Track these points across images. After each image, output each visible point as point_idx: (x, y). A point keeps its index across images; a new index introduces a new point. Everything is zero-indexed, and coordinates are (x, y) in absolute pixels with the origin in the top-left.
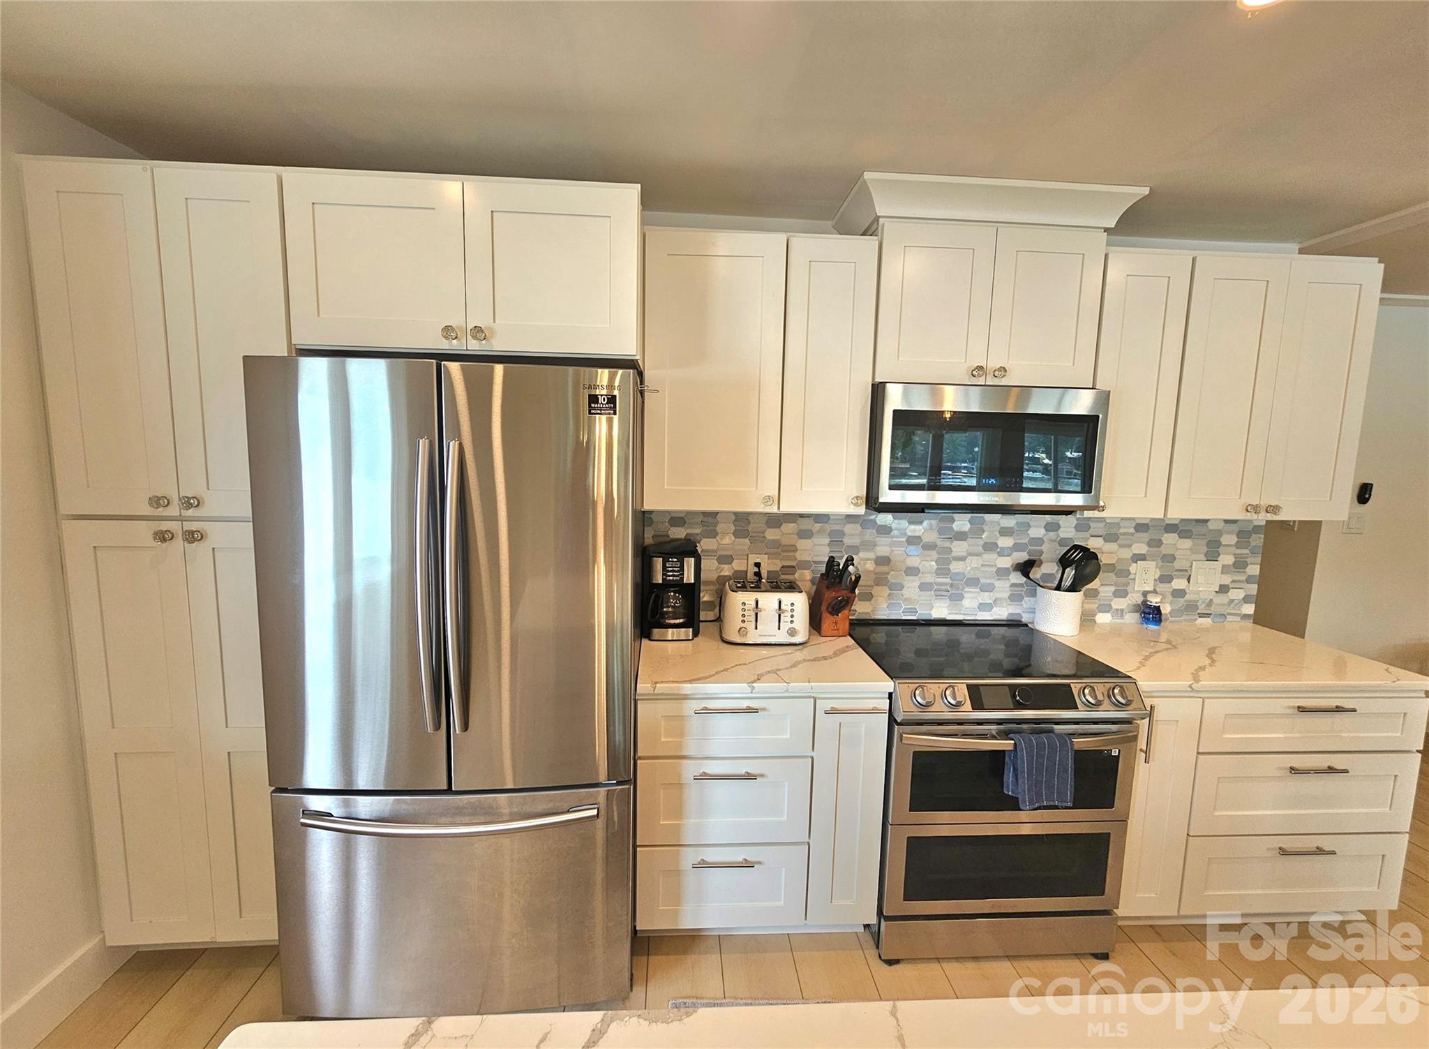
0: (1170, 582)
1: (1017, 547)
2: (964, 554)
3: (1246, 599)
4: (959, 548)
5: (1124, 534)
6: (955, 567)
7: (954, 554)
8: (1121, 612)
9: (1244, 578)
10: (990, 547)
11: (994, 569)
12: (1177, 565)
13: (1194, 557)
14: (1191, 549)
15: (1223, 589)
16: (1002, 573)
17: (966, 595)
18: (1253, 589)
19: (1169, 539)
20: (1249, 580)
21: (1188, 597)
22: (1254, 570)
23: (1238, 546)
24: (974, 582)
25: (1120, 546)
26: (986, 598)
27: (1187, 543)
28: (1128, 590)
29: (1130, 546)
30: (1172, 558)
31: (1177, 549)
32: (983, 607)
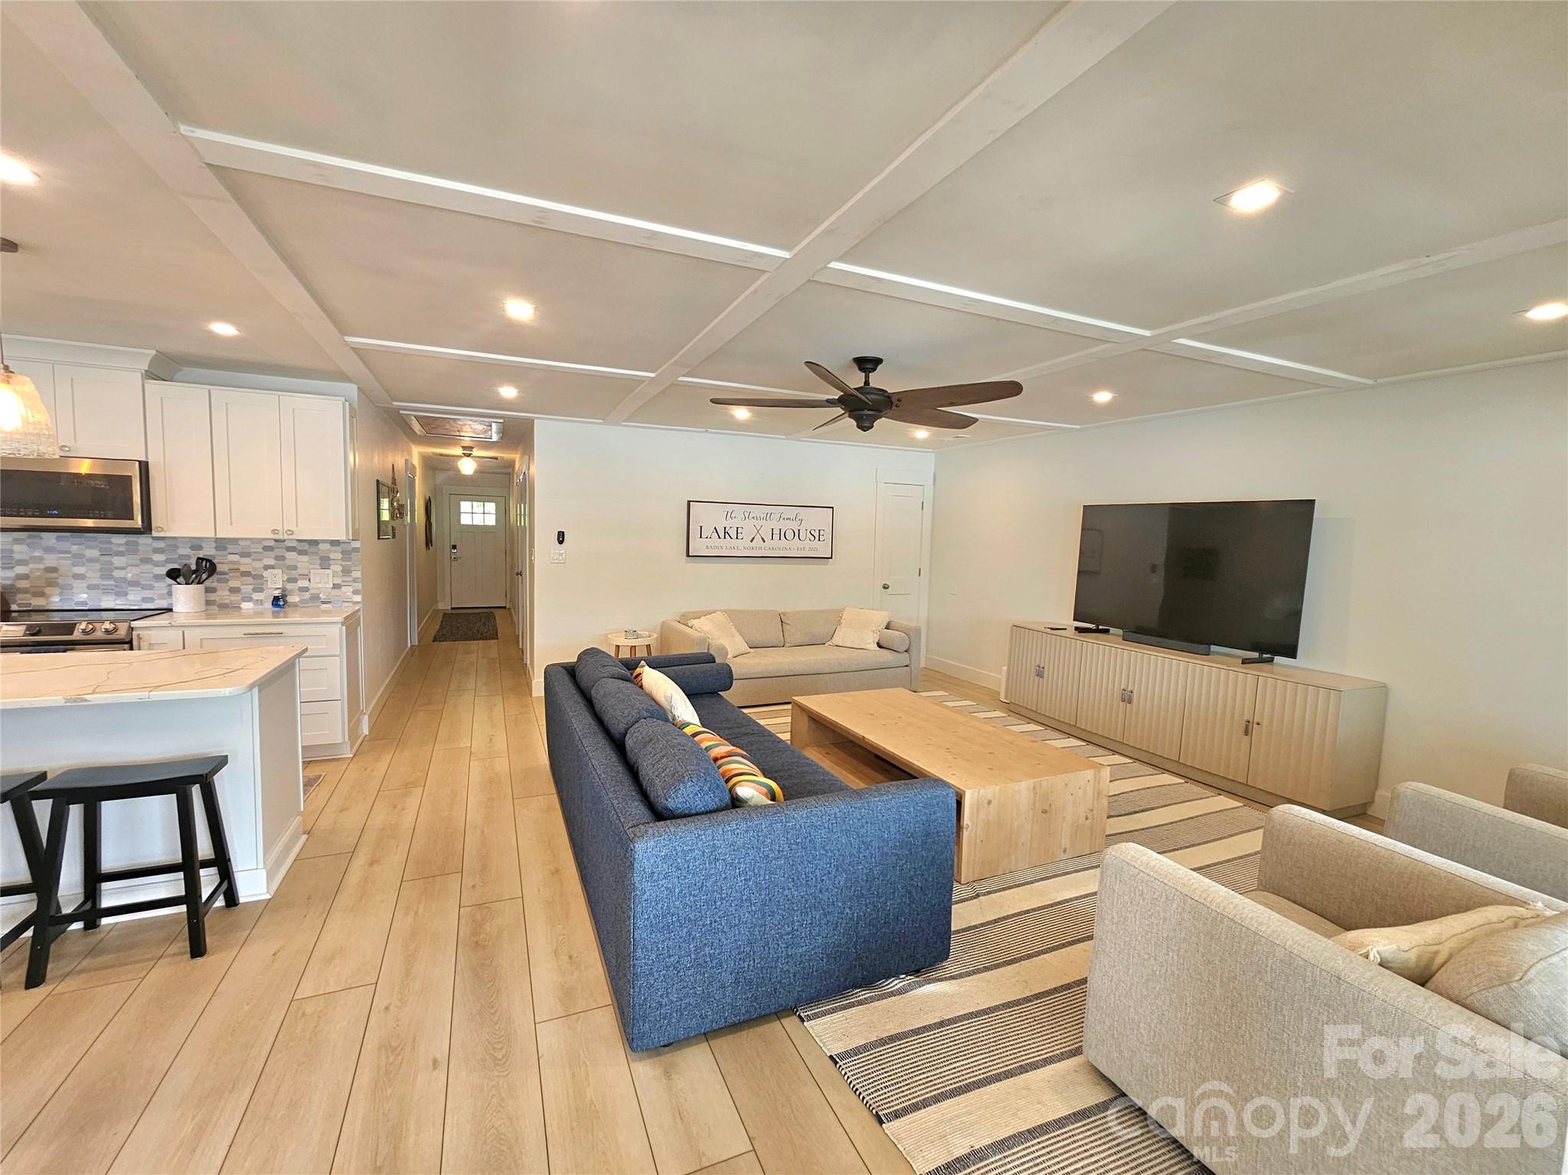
0: (296, 582)
1: (168, 561)
2: (125, 565)
3: (355, 592)
4: (118, 561)
5: (255, 552)
6: (117, 574)
7: (115, 565)
8: (261, 602)
9: (350, 579)
10: (146, 561)
11: (152, 575)
12: (300, 571)
13: (311, 566)
14: (308, 562)
15: (336, 586)
16: (157, 577)
17: (129, 592)
18: (359, 586)
19: (291, 556)
20: (355, 580)
21: (311, 591)
22: (357, 574)
23: (343, 559)
24: (134, 583)
25: (254, 560)
26: (147, 594)
27: (305, 558)
28: (264, 587)
29: (261, 560)
30: (295, 568)
31: (298, 562)
32: (144, 600)
